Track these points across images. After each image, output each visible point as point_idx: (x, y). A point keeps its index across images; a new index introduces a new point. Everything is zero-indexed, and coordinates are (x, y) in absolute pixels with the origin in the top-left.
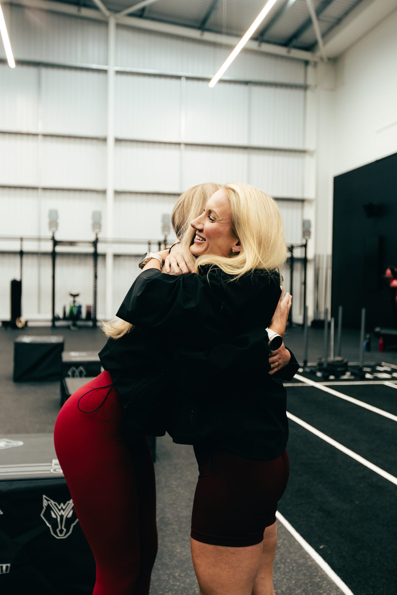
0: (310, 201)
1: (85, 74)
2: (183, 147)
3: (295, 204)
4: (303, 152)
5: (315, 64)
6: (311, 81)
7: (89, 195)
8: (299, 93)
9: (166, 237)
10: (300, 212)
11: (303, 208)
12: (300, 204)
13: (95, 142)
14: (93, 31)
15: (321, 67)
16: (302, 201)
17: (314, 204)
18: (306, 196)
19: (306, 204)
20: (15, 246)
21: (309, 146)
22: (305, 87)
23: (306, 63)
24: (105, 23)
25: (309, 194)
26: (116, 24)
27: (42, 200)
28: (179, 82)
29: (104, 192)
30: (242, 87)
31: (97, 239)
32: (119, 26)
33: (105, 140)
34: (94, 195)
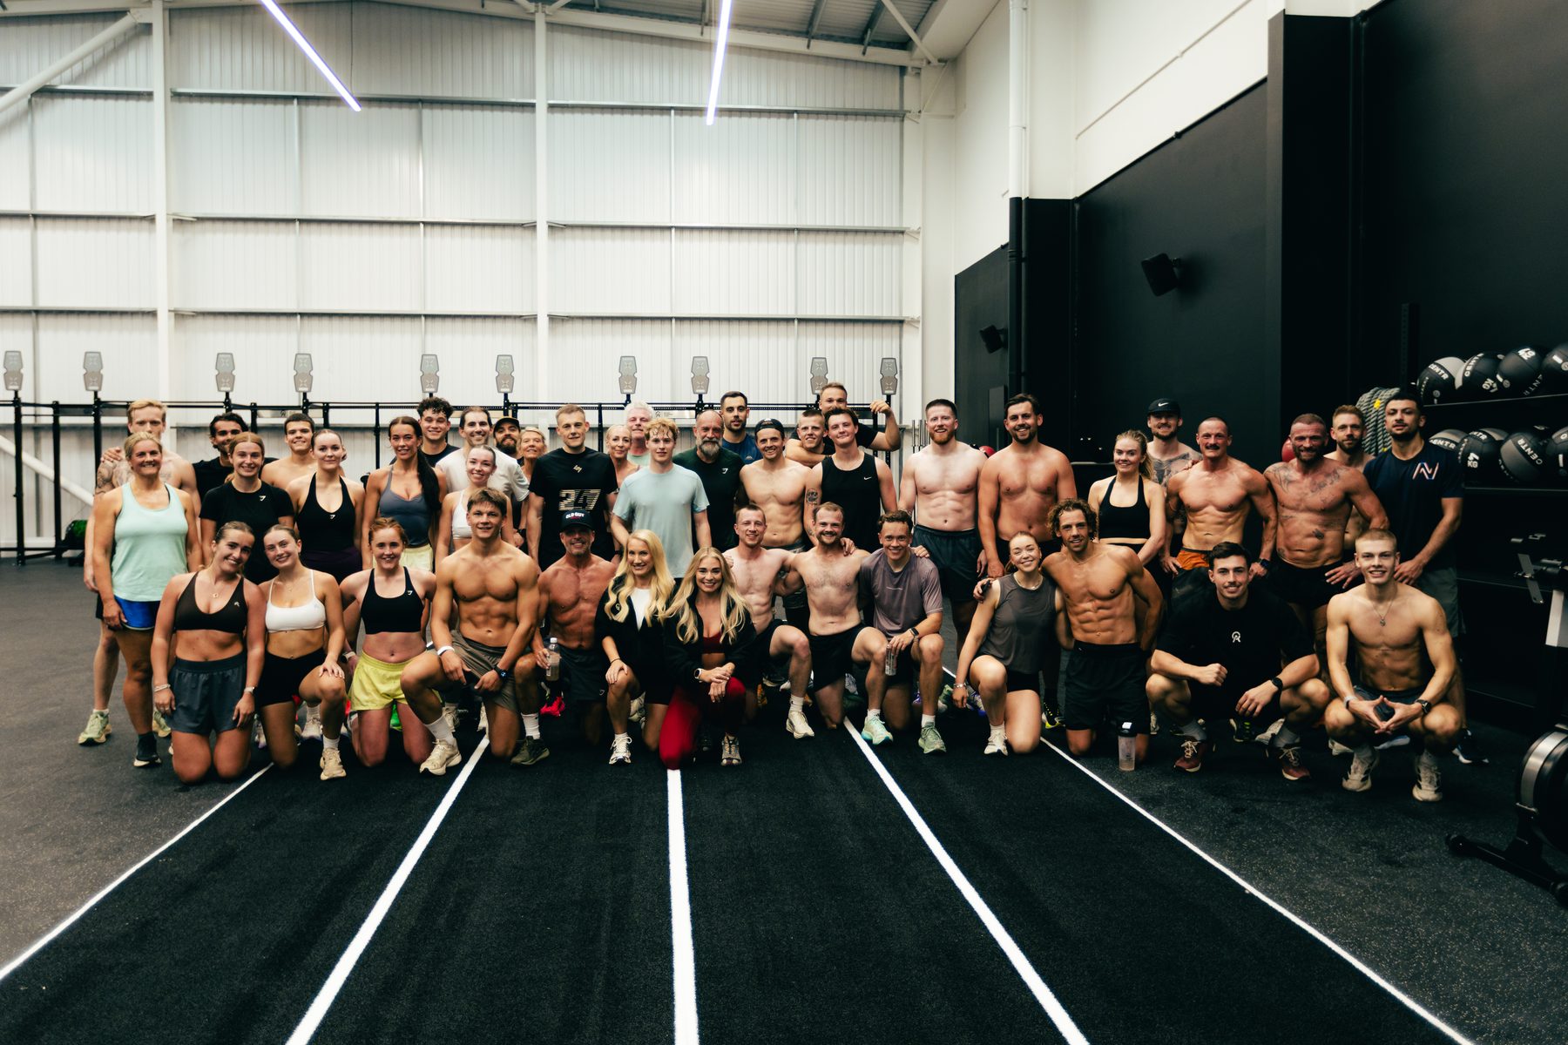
0: (913, 322)
1: (498, 115)
2: (674, 233)
3: (887, 329)
4: (902, 233)
5: (918, 72)
6: (910, 103)
7: (509, 324)
8: (892, 126)
10: (895, 343)
11: (901, 334)
12: (896, 328)
13: (518, 231)
14: (511, 39)
15: (929, 76)
16: (901, 322)
17: (921, 326)
18: (906, 314)
19: (905, 327)
20: (367, 418)
21: (911, 223)
22: (900, 115)
23: (903, 70)
24: (529, 23)
25: (912, 310)
26: (548, 23)
27: (429, 337)
28: (665, 118)
29: (533, 319)
30: (783, 121)
31: (507, 404)
32: (552, 26)
33: (532, 227)
34: (518, 325)
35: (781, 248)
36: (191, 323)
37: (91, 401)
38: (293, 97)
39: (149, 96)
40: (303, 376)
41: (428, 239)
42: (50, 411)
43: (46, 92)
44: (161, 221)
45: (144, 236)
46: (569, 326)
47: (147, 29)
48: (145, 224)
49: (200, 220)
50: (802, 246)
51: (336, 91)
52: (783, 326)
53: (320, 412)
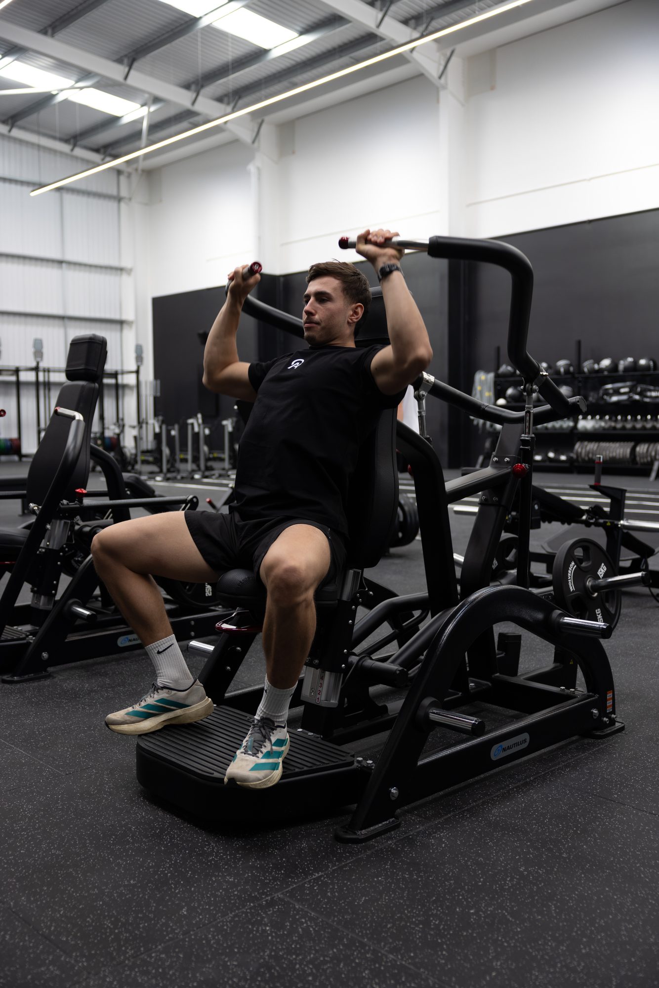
0: (130, 323)
2: (64, 265)
4: (121, 270)
5: (129, 175)
6: (124, 193)
8: (113, 204)
9: (38, 363)
10: (118, 334)
11: (121, 330)
12: (118, 327)
16: (121, 322)
17: (134, 326)
18: (124, 317)
19: (125, 326)
21: (125, 263)
22: (119, 199)
23: (119, 172)
25: (128, 315)
35: (54, 272)
50: (67, 272)
52: (56, 321)
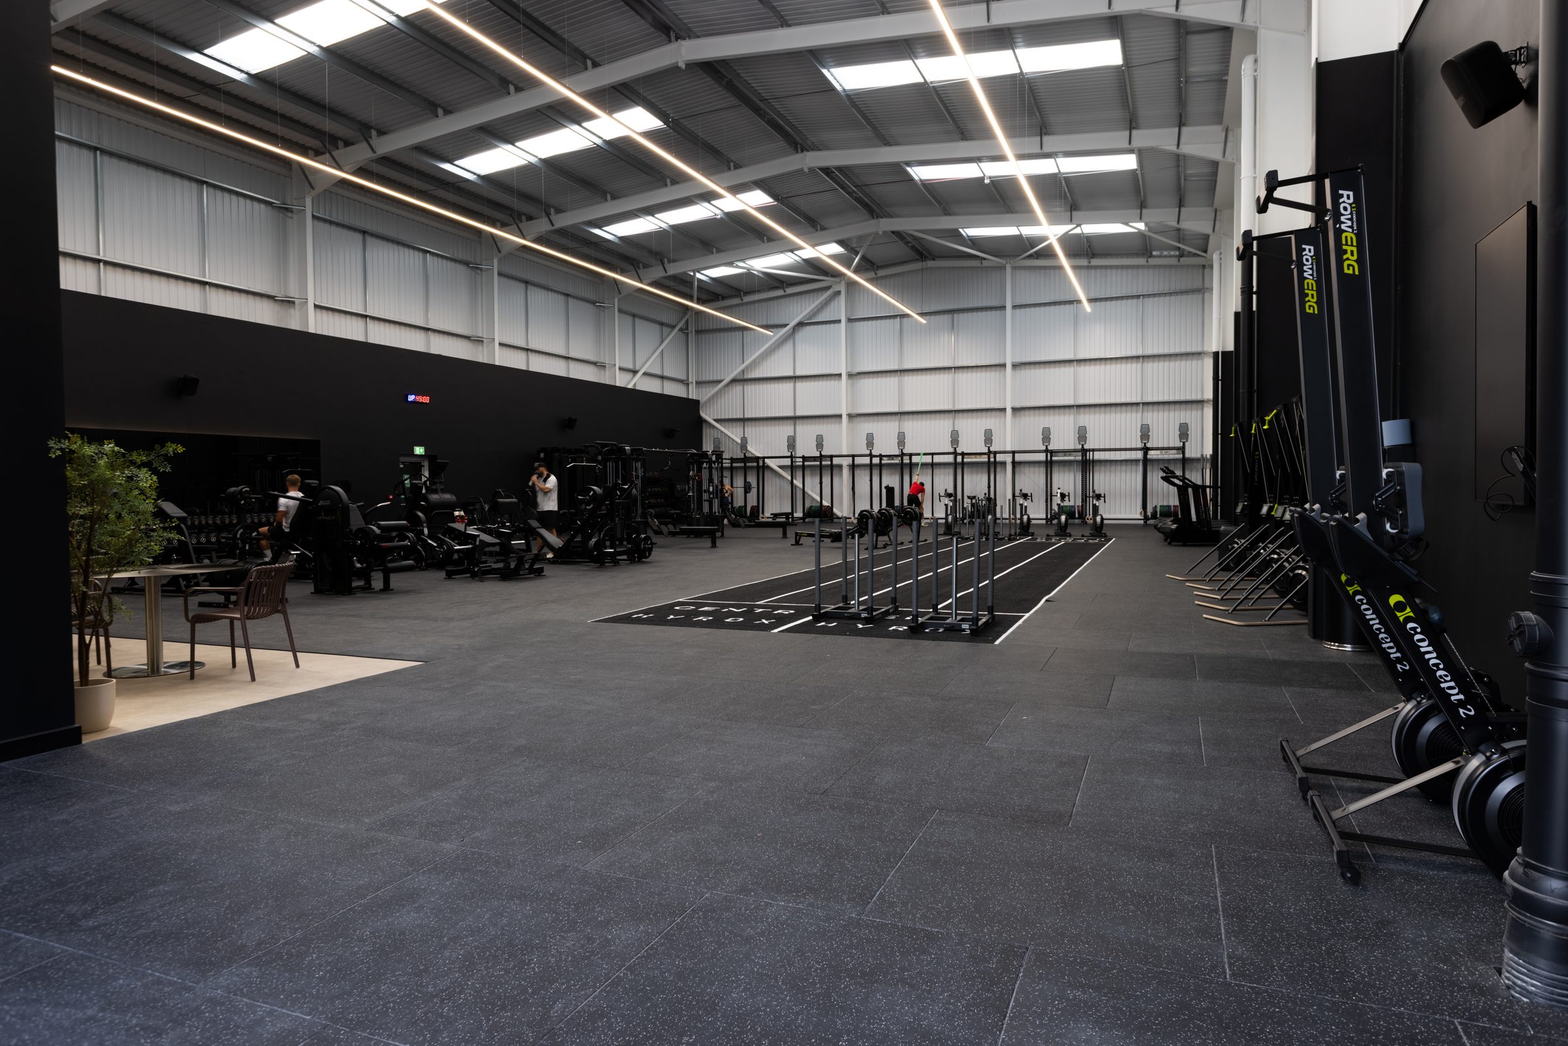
0: (1209, 401)
1: (989, 313)
3: (1195, 406)
4: (1202, 354)
6: (1208, 284)
7: (993, 413)
8: (1197, 297)
10: (1199, 413)
11: (1202, 409)
12: (1200, 406)
13: (997, 368)
14: (994, 278)
16: (1202, 402)
18: (1205, 397)
19: (1205, 404)
20: (928, 459)
22: (1202, 290)
23: (1203, 268)
24: (1004, 268)
26: (1012, 267)
27: (956, 421)
28: (1072, 305)
29: (1004, 410)
30: (1135, 301)
31: (990, 452)
32: (1014, 268)
33: (1004, 366)
34: (998, 413)
35: (1134, 367)
36: (855, 420)
37: (818, 454)
38: (897, 316)
39: (839, 321)
40: (901, 442)
41: (956, 375)
42: (801, 460)
43: (801, 324)
44: (844, 376)
45: (837, 382)
46: (1022, 412)
47: (839, 293)
48: (837, 377)
49: (859, 374)
50: (1145, 364)
51: (903, 311)
52: (1134, 408)
53: (908, 457)
